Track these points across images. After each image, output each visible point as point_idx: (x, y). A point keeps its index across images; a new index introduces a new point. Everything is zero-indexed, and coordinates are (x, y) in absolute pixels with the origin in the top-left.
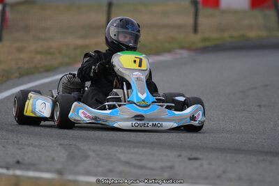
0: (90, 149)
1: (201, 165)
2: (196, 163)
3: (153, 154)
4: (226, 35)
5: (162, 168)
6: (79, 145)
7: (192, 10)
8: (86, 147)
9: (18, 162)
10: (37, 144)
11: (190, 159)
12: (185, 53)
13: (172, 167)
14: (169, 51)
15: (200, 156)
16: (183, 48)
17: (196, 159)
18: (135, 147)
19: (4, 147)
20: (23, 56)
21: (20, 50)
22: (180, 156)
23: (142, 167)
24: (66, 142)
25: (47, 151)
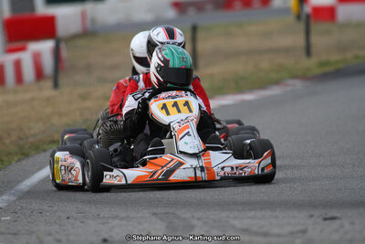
0: (193, 217)
1: (342, 226)
2: (335, 224)
3: (276, 217)
4: (349, 55)
5: (292, 233)
6: (178, 213)
7: (301, 26)
8: (188, 215)
9: (105, 240)
10: (124, 216)
11: (325, 219)
12: (298, 84)
13: (304, 232)
14: (277, 82)
15: (338, 215)
16: (295, 77)
17: (333, 218)
18: (250, 210)
19: (82, 222)
20: (88, 104)
21: (84, 97)
22: (312, 216)
23: (266, 234)
24: (159, 210)
25: (139, 223)
